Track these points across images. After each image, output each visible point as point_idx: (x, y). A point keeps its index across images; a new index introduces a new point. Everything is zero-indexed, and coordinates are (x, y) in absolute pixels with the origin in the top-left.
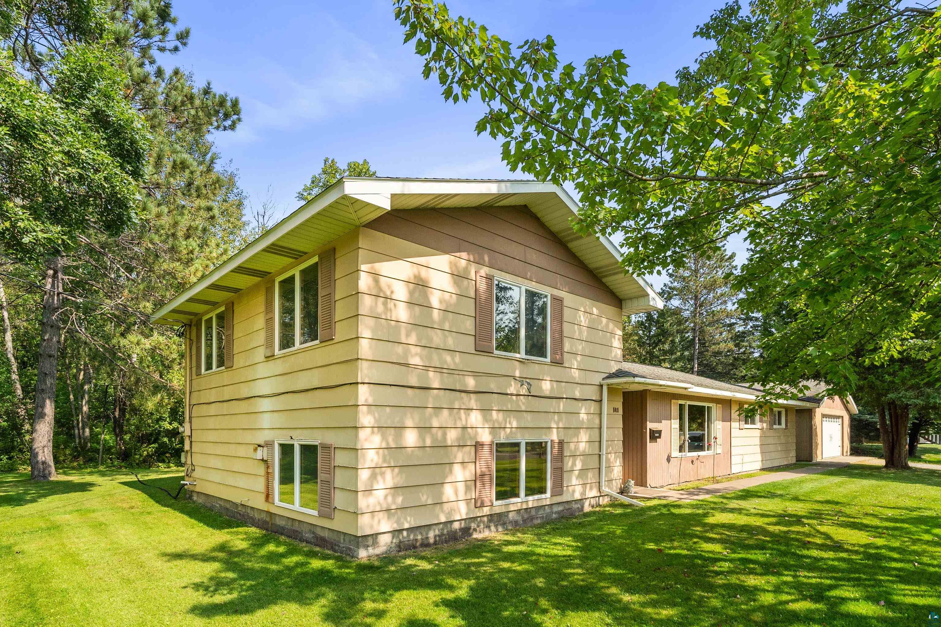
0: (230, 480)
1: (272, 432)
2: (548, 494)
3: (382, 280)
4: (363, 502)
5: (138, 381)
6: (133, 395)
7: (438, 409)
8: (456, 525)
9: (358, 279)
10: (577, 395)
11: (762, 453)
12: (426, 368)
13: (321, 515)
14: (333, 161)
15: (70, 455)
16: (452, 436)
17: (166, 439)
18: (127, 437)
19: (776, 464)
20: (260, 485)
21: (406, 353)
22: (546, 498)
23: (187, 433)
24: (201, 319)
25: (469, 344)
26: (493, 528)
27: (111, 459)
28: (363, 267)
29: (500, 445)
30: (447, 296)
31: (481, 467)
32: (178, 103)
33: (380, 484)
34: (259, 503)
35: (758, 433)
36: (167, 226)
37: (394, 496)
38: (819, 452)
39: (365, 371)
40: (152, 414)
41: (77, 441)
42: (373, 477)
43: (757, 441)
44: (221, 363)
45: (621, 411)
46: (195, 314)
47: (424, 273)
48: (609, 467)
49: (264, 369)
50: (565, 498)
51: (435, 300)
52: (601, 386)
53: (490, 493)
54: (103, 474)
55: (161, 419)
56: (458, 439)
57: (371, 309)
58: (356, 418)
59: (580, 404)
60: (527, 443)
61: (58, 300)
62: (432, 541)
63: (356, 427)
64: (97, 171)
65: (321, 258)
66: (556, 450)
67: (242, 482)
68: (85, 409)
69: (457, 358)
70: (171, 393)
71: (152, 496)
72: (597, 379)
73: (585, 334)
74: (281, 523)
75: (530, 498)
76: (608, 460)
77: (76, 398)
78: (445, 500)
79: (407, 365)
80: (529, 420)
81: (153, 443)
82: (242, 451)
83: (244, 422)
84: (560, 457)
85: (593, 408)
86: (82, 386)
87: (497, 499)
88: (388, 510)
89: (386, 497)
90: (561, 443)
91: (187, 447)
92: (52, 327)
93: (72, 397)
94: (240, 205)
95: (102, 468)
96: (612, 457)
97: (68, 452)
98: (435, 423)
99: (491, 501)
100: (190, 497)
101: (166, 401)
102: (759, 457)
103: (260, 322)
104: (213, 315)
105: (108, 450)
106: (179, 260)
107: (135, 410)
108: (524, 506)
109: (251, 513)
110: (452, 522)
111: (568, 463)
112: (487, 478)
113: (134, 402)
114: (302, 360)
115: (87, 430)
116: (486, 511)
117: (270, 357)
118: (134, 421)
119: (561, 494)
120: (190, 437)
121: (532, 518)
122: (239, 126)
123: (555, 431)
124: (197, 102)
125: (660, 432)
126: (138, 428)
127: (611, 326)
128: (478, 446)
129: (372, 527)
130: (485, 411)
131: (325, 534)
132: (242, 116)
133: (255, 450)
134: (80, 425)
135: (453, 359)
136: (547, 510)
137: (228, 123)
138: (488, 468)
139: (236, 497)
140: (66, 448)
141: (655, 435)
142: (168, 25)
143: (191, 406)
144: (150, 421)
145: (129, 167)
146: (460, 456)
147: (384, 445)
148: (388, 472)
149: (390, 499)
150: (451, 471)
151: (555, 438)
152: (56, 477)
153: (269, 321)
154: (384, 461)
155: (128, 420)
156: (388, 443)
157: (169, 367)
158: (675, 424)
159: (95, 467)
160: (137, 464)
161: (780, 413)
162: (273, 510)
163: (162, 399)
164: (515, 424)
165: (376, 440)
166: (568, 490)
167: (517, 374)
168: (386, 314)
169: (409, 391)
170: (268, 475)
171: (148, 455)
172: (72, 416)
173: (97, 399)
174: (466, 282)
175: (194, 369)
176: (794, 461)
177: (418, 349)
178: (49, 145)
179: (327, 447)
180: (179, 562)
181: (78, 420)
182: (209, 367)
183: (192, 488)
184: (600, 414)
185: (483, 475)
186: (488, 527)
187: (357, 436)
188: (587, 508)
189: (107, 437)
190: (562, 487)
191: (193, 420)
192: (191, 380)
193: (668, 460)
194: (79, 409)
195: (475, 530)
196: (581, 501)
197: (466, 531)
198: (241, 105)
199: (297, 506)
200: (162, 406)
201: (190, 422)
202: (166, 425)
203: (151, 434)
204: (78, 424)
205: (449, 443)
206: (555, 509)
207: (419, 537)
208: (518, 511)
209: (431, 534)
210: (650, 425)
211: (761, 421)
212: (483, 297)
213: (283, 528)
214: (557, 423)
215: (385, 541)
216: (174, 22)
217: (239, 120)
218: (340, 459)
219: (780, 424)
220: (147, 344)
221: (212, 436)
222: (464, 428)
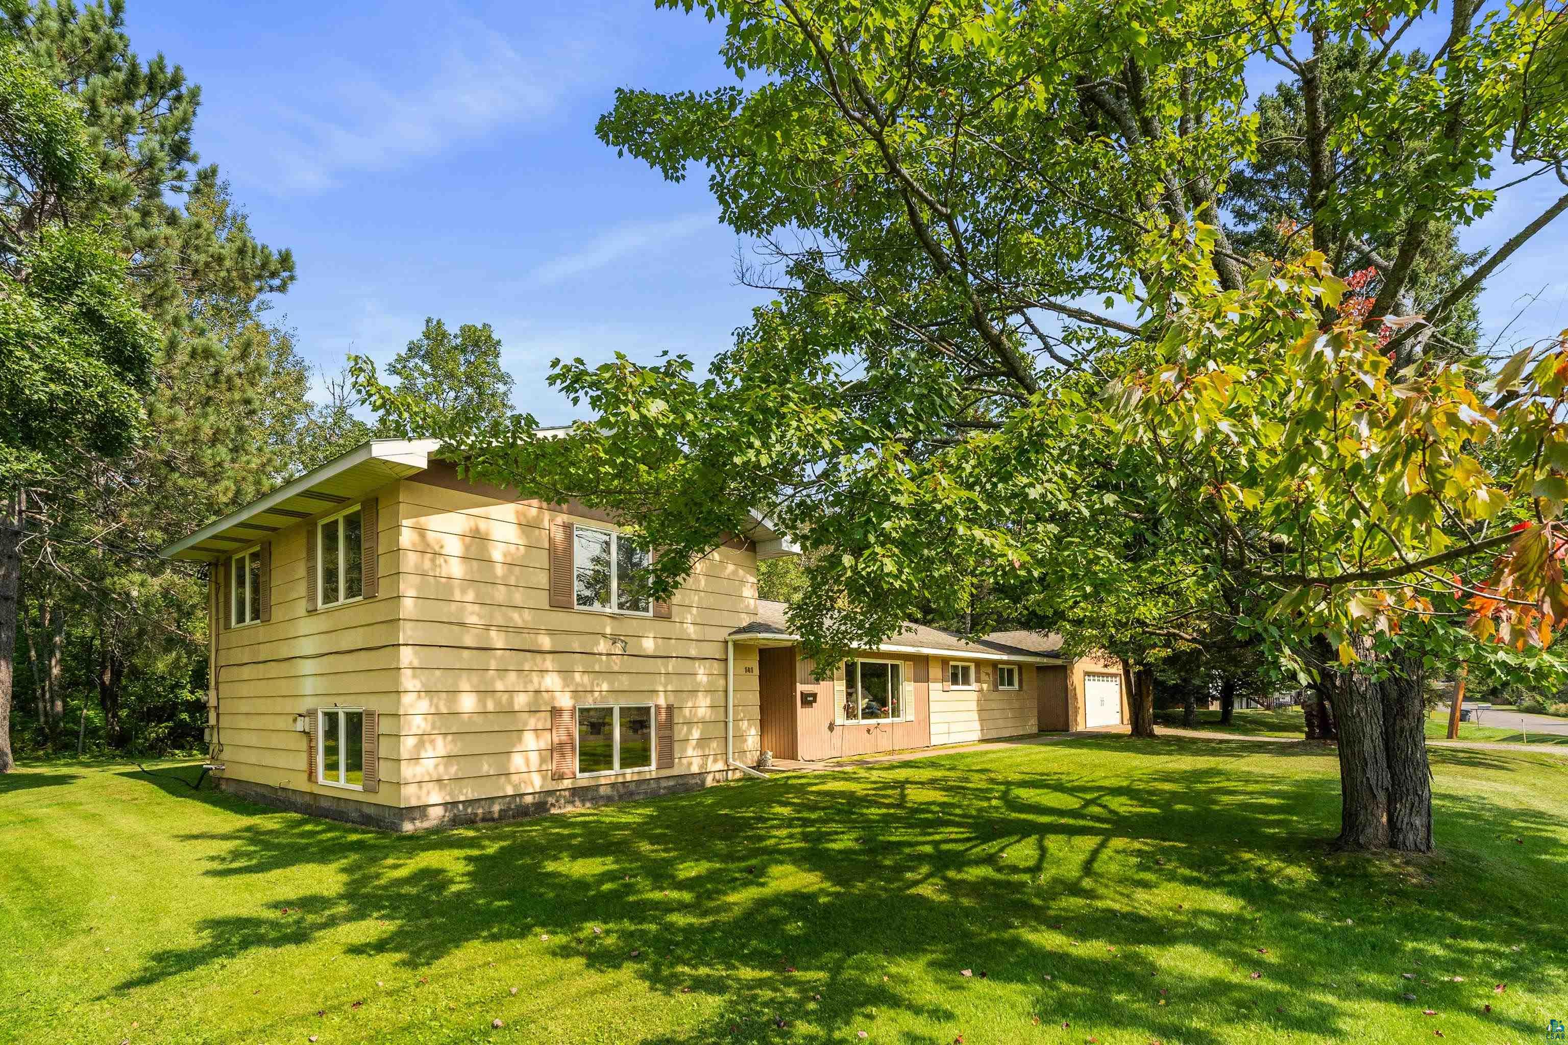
0: (269, 759)
1: (315, 699)
2: (653, 766)
3: (430, 534)
4: (408, 771)
5: (141, 633)
6: (133, 651)
7: (503, 671)
8: (529, 799)
9: (398, 534)
10: (693, 653)
11: (981, 720)
12: (487, 627)
13: (366, 790)
14: (439, 322)
15: (30, 740)
16: (521, 701)
17: (185, 716)
18: (124, 713)
19: (1006, 733)
20: (302, 763)
21: (462, 610)
22: (651, 770)
23: (213, 702)
24: (230, 558)
25: (543, 599)
26: (578, 803)
27: (98, 745)
28: (405, 522)
29: (582, 711)
30: (513, 548)
31: (559, 736)
32: (201, 265)
33: (428, 752)
34: (300, 784)
35: (974, 696)
36: (185, 431)
37: (446, 766)
38: (1080, 719)
39: (409, 633)
40: (163, 678)
41: (42, 719)
42: (420, 745)
43: (973, 706)
44: (256, 615)
45: (756, 671)
46: (224, 552)
47: (483, 525)
48: (740, 737)
49: (307, 626)
50: (675, 771)
51: (497, 554)
52: (726, 642)
53: (573, 763)
54: (87, 765)
55: (178, 686)
56: (529, 704)
57: (416, 567)
58: (397, 681)
59: (697, 663)
60: (622, 709)
61: (20, 520)
62: (496, 816)
63: (398, 692)
64: (87, 386)
65: (363, 508)
66: (663, 716)
67: (282, 761)
68: (56, 671)
69: (527, 615)
70: (190, 648)
71: (162, 786)
72: (723, 634)
73: (703, 583)
74: (324, 804)
75: (629, 771)
76: (737, 728)
77: (39, 656)
78: (512, 770)
79: (462, 624)
80: (624, 682)
81: (167, 720)
82: (282, 723)
83: (283, 687)
84: (669, 724)
85: (717, 667)
86: (50, 637)
87: (581, 771)
88: (439, 781)
89: (436, 766)
90: (670, 709)
91: (212, 721)
92: (10, 557)
93: (33, 653)
94: (300, 380)
95: (84, 758)
96: (744, 725)
97: (27, 736)
98: (499, 686)
99: (574, 773)
100: (217, 786)
101: (185, 660)
102: (977, 726)
103: (301, 571)
104: (246, 554)
105: (93, 732)
106: (202, 474)
107: (135, 673)
108: (620, 780)
109: (293, 798)
110: (522, 795)
111: (680, 732)
112: (568, 748)
113: (136, 661)
114: (346, 617)
115: (59, 705)
116: (567, 783)
117: (312, 612)
118: (136, 688)
119: (671, 766)
120: (217, 708)
121: (632, 794)
122: (291, 287)
123: (662, 694)
124: (228, 263)
125: (814, 696)
126: (140, 699)
127: (741, 572)
128: (555, 712)
129: (419, 798)
130: (565, 673)
131: (371, 811)
132: (298, 272)
133: (295, 720)
134: (48, 696)
135: (521, 616)
136: (653, 785)
137: (276, 282)
138: (570, 735)
139: (274, 780)
140: (23, 730)
141: (809, 700)
142: (186, 165)
143: (218, 669)
144: (160, 689)
145: (131, 377)
146: (532, 722)
147: (433, 711)
148: (439, 740)
149: (441, 769)
150: (520, 739)
151: (662, 701)
152: (15, 769)
153: (312, 571)
154: (433, 728)
155: (126, 687)
156: (437, 707)
157: (189, 615)
158: (841, 686)
159: (72, 757)
160: (141, 752)
161: (1010, 672)
162: (316, 790)
163: (178, 658)
164: (605, 687)
165: (424, 705)
166: (680, 763)
167: (608, 631)
168: (434, 570)
169: (466, 653)
170: (311, 750)
171: (158, 739)
172: (33, 683)
173: (75, 657)
174: (537, 531)
175: (222, 622)
176: (1035, 730)
177: (476, 608)
178: (27, 363)
179: (370, 714)
180: (193, 842)
181: (43, 688)
182: (241, 618)
183: (219, 774)
184: (726, 675)
185: (561, 744)
186: (573, 802)
187: (399, 702)
188: (709, 782)
189: (91, 713)
190: (672, 758)
191: (221, 687)
192: (218, 635)
193: (831, 727)
194: (45, 671)
195: (553, 805)
196: (702, 775)
197: (541, 807)
198: (295, 258)
199: (342, 783)
200: (179, 668)
201: (217, 689)
202: (186, 695)
203: (163, 708)
204: (43, 694)
205: (517, 708)
206: (664, 784)
207: (480, 811)
208: (613, 785)
209: (496, 808)
210: (800, 688)
211: (978, 680)
212: (560, 547)
213: (328, 810)
214: (666, 685)
215: (436, 813)
216: (193, 160)
217: (292, 278)
218: (385, 726)
219: (1010, 683)
220: (156, 584)
221: (244, 707)
222: (537, 692)
